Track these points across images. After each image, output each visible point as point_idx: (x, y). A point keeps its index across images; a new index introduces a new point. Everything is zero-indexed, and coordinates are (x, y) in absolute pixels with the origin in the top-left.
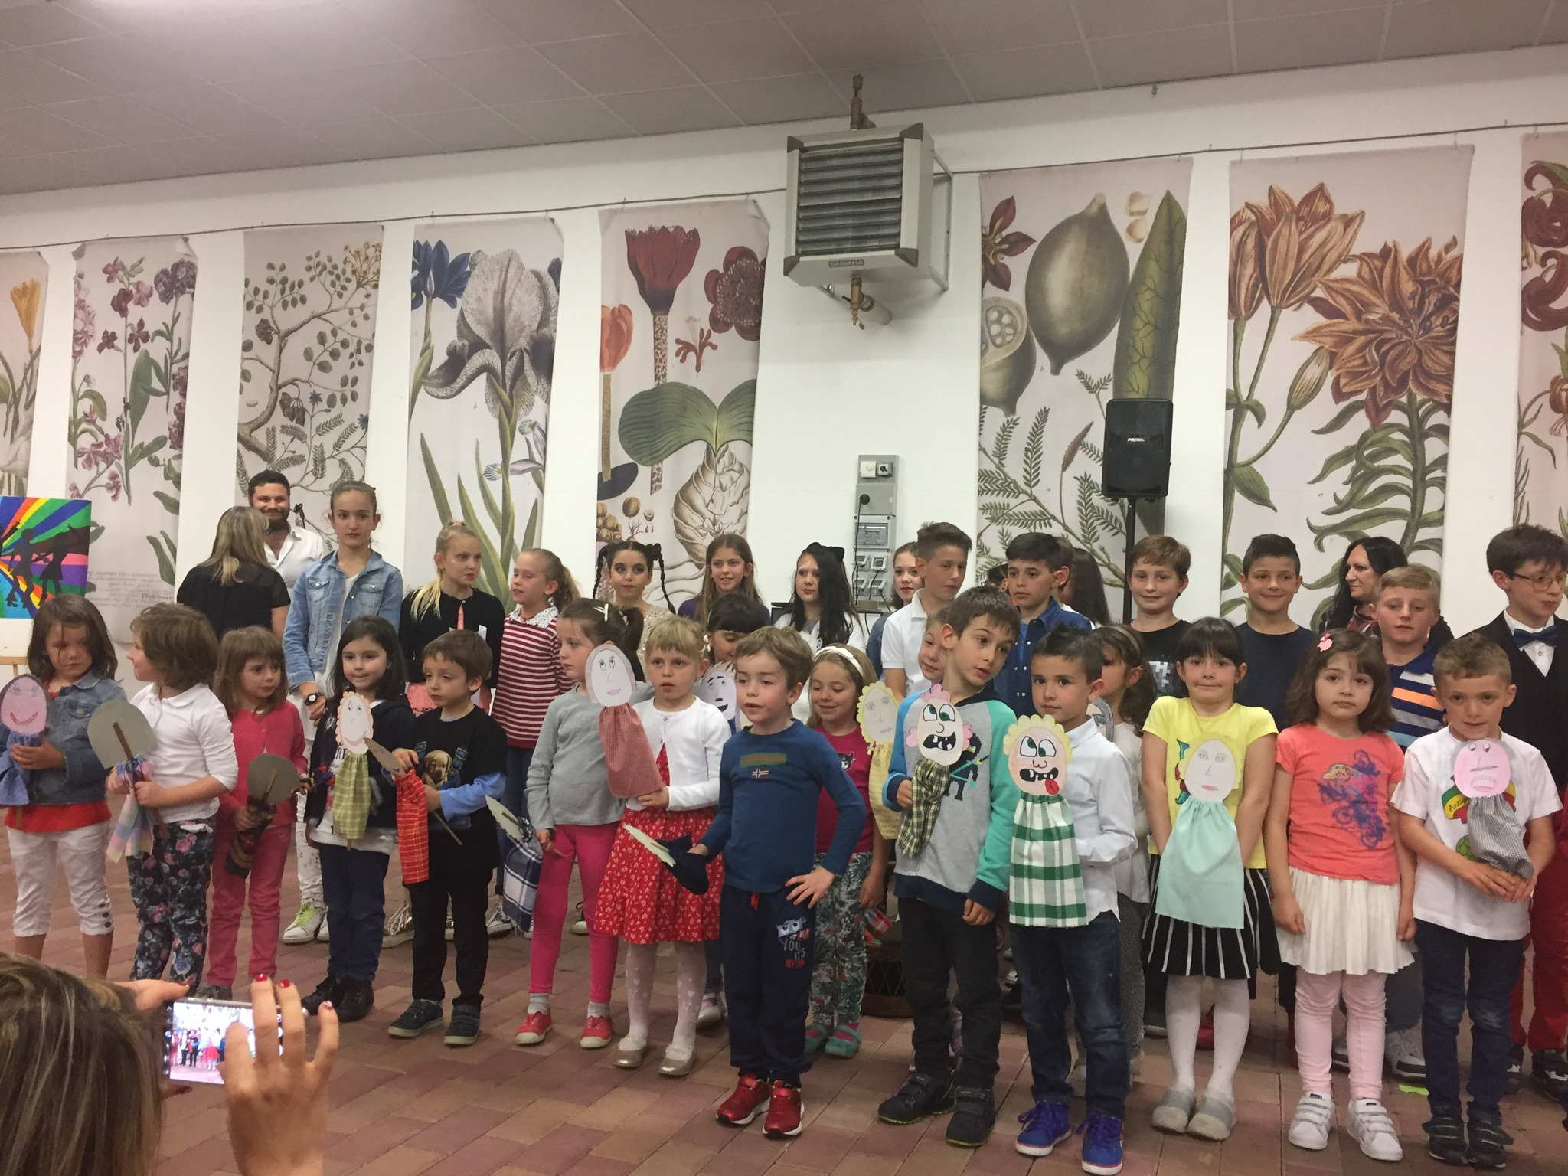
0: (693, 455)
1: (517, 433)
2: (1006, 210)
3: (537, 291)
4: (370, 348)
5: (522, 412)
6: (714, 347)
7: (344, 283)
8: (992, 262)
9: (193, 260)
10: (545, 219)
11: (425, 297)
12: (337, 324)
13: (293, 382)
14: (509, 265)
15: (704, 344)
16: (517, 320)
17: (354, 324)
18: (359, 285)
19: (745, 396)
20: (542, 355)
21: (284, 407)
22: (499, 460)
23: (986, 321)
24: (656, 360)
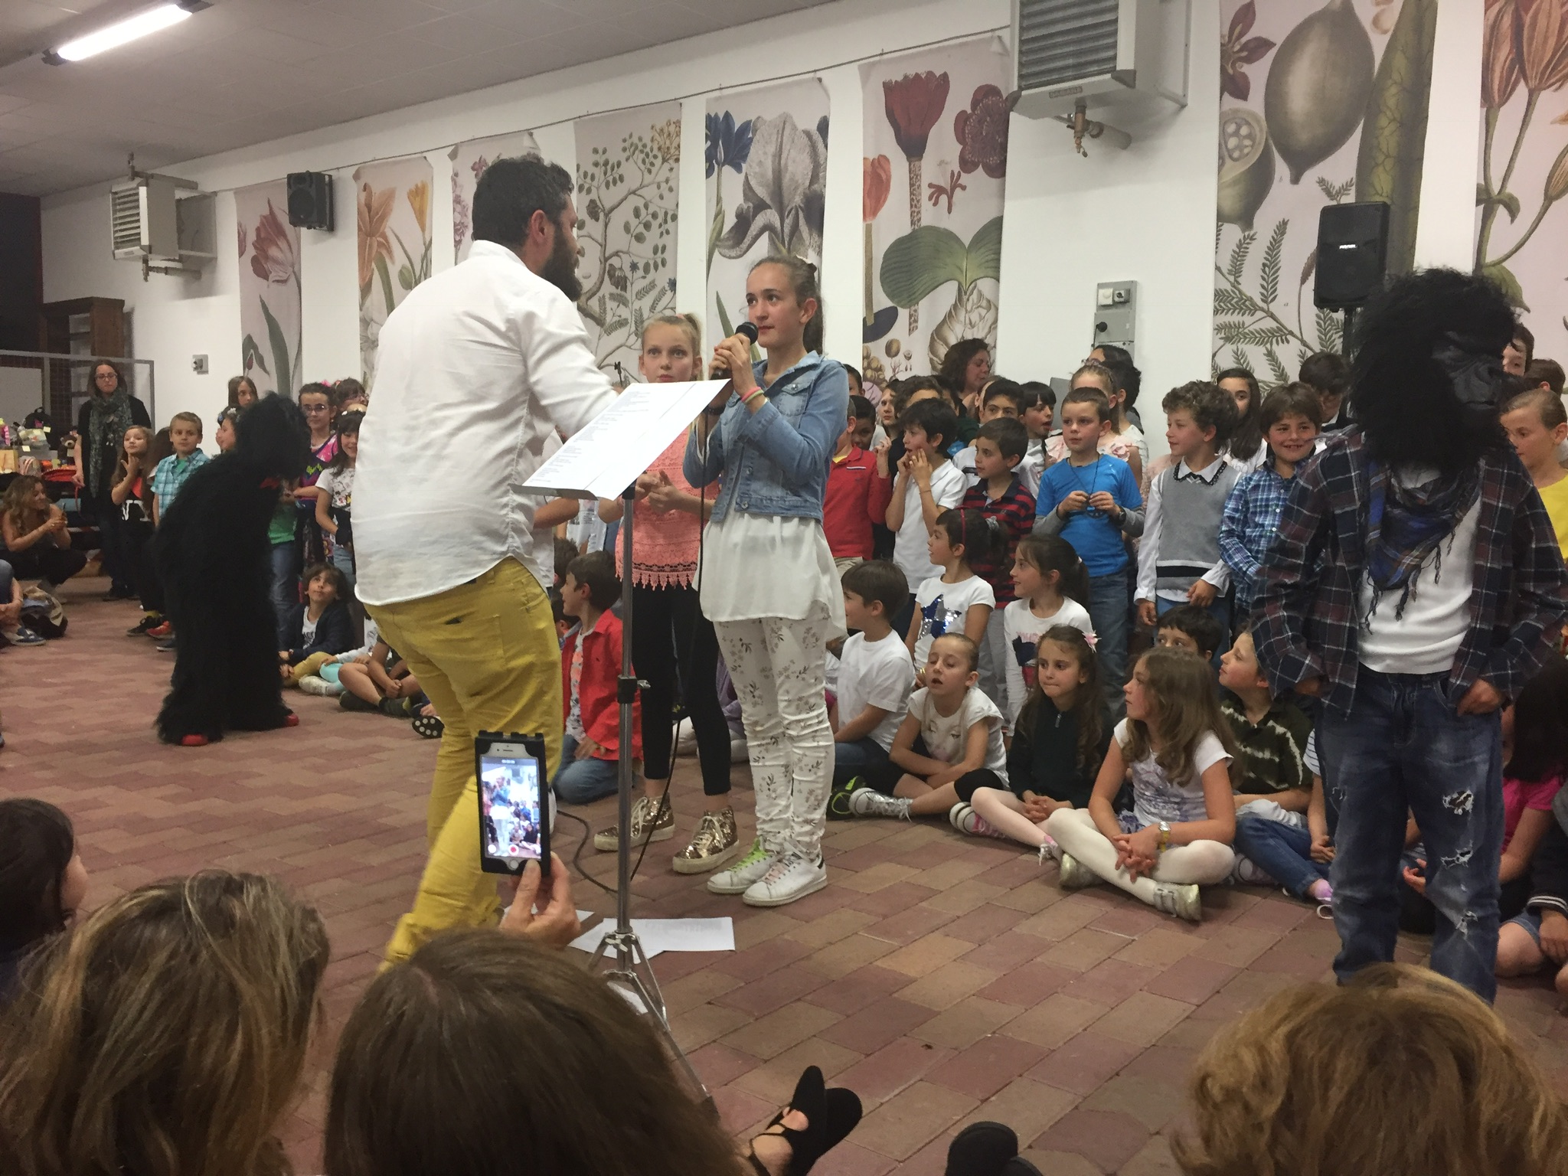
0: (946, 294)
2: (1245, 16)
3: (808, 149)
4: (675, 218)
6: (964, 188)
7: (652, 160)
8: (1231, 71)
10: (813, 79)
11: (716, 166)
12: (648, 198)
13: (616, 254)
14: (784, 128)
15: (955, 184)
16: (792, 180)
17: (661, 197)
18: (664, 160)
19: (992, 233)
20: (814, 211)
21: (611, 277)
23: (1223, 136)
24: (911, 206)
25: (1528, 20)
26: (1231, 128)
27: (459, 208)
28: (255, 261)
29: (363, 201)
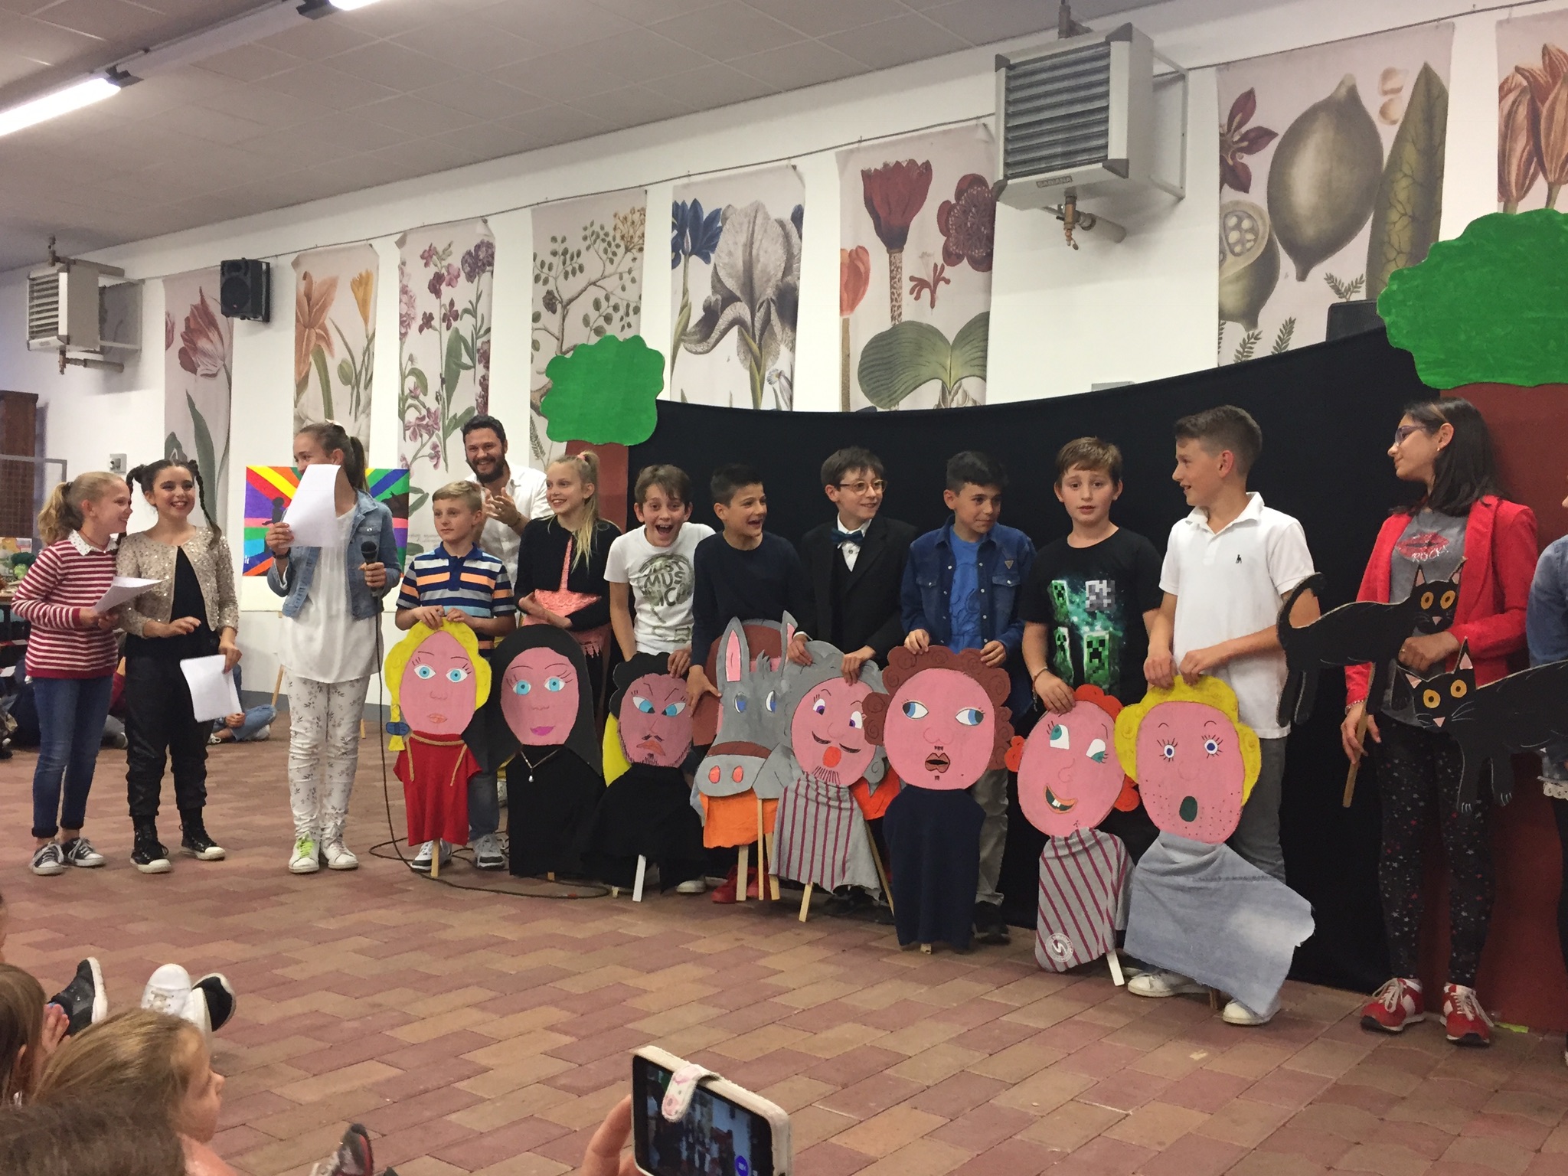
0: (929, 394)
1: (766, 383)
2: (1245, 104)
3: (781, 240)
4: (637, 310)
5: (769, 363)
6: (947, 282)
7: (614, 248)
8: (1230, 162)
9: (491, 241)
10: (788, 166)
11: (683, 256)
12: (609, 290)
13: (574, 348)
14: (755, 217)
15: (939, 277)
16: (764, 271)
17: (623, 289)
18: (627, 250)
19: (979, 327)
20: (787, 304)
23: (1224, 229)
24: (892, 300)
25: (1544, 111)
26: (1232, 221)
27: (405, 298)
28: (183, 353)
29: (302, 289)
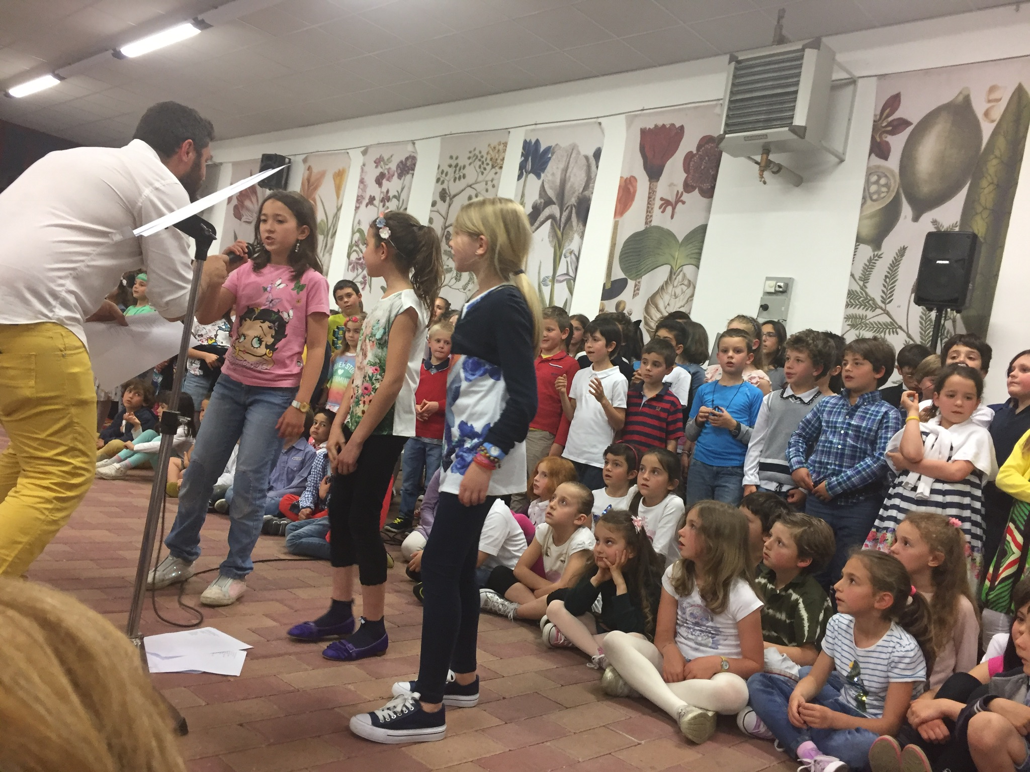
0: (662, 273)
1: (563, 257)
2: (894, 102)
3: (585, 168)
5: (567, 244)
6: (684, 203)
7: (485, 166)
8: (878, 140)
9: (415, 155)
10: (595, 122)
11: (524, 173)
12: (478, 190)
14: (572, 153)
15: (679, 200)
16: (571, 187)
17: (487, 191)
18: (493, 167)
19: (699, 235)
20: (583, 209)
22: (551, 274)
23: (868, 183)
24: (647, 212)
26: (874, 178)
27: (362, 186)
28: (236, 208)
29: (306, 176)
